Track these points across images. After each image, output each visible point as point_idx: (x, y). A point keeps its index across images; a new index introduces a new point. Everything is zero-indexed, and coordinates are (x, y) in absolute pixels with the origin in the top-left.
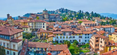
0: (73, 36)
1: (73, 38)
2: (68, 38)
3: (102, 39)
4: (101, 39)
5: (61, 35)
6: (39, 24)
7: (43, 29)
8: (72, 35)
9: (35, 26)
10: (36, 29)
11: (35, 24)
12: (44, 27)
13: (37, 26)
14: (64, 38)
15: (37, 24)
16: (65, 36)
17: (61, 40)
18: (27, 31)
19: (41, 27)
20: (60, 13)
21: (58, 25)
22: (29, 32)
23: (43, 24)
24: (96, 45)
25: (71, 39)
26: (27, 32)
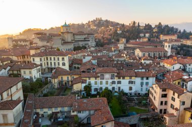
0: (118, 80)
1: (118, 84)
2: (109, 83)
3: (176, 95)
4: (174, 94)
5: (96, 79)
6: (54, 60)
7: (63, 67)
8: (116, 78)
9: (48, 63)
10: (49, 68)
11: (47, 59)
12: (64, 64)
13: (51, 63)
14: (101, 83)
15: (51, 59)
16: (104, 81)
17: (96, 86)
18: (31, 75)
19: (59, 65)
20: (95, 28)
21: (91, 57)
22: (36, 76)
23: (63, 59)
24: (162, 103)
25: (114, 85)
26: (31, 77)
